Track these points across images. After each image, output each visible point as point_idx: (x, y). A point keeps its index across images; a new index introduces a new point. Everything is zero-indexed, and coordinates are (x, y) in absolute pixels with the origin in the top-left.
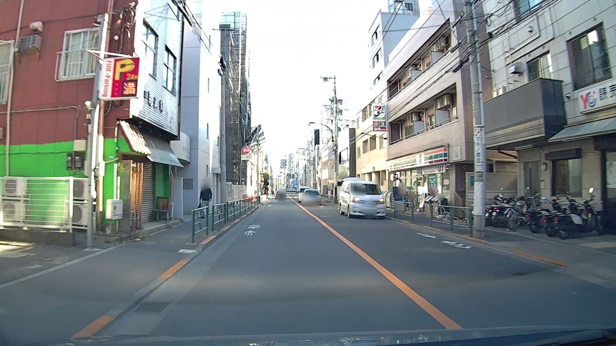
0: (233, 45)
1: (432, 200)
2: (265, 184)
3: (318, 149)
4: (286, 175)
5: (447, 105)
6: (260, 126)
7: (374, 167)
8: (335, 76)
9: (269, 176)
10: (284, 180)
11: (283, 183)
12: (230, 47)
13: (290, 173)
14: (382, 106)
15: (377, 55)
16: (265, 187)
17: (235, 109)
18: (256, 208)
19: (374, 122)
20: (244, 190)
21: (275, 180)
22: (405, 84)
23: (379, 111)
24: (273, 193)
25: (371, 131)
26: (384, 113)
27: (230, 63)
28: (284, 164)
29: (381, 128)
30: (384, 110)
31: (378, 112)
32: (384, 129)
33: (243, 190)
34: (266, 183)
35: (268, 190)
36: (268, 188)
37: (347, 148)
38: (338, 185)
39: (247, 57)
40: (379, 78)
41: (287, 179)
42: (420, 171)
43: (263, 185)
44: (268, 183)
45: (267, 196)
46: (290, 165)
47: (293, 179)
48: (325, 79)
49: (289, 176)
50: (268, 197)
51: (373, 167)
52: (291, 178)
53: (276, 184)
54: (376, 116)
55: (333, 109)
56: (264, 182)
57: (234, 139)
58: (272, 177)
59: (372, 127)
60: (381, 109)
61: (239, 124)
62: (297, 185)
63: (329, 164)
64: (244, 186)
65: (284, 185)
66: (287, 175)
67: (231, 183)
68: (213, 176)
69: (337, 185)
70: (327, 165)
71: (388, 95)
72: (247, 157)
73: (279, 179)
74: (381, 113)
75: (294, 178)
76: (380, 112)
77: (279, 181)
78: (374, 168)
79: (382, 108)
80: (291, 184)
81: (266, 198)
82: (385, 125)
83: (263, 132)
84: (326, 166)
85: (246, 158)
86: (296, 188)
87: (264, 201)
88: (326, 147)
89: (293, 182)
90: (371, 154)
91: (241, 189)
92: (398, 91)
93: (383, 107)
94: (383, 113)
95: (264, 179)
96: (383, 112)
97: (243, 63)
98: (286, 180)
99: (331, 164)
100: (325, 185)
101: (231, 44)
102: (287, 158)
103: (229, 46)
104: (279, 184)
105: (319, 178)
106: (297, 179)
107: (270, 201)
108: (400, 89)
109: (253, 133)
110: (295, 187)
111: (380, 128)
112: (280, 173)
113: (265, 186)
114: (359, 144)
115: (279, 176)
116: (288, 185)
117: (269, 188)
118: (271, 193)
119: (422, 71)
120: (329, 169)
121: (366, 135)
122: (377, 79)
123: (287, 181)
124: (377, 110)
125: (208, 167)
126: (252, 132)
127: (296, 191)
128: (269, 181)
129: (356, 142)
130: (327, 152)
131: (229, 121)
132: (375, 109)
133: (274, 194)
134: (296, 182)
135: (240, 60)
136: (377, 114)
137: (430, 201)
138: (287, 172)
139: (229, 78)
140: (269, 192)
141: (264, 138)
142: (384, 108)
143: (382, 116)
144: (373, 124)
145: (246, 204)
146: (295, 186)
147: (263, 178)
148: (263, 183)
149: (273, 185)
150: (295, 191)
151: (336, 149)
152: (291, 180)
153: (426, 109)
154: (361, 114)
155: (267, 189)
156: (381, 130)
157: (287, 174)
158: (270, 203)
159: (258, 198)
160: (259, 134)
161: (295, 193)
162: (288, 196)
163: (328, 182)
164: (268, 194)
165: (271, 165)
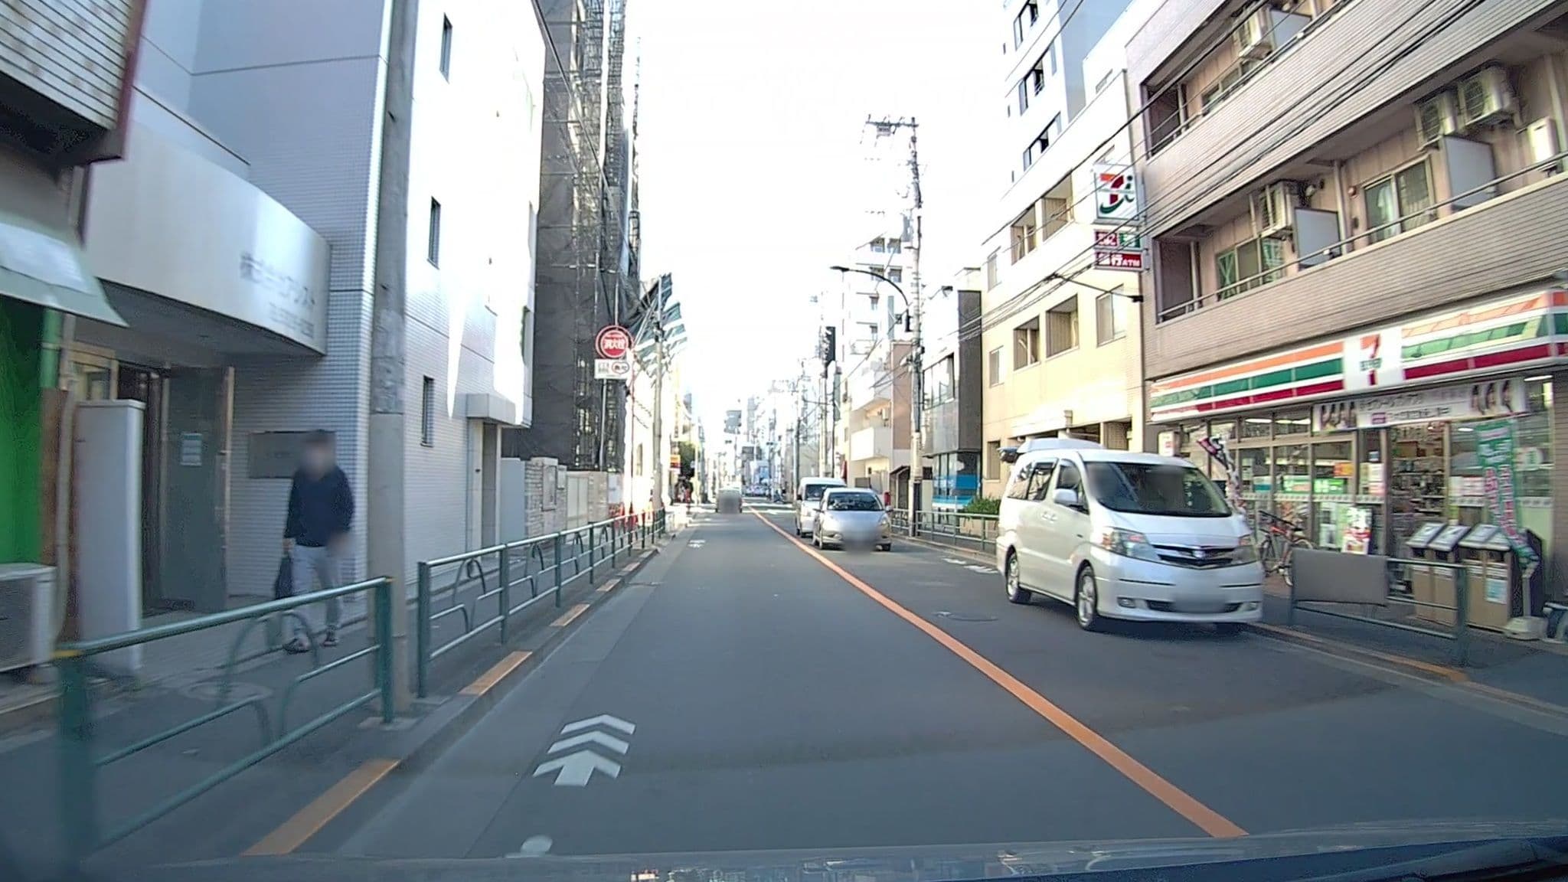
0: (583, 19)
1: (1463, 543)
2: (682, 471)
3: (838, 373)
4: (739, 450)
5: (1500, 112)
6: (667, 279)
7: (1071, 412)
8: (913, 119)
9: (694, 451)
10: (735, 463)
11: (731, 472)
12: (574, 28)
13: (750, 444)
14: (1126, 175)
15: (1037, 72)
16: (684, 481)
17: (585, 223)
18: (646, 555)
19: (1097, 233)
20: (614, 489)
21: (711, 464)
22: (1206, 98)
23: (1115, 191)
24: (705, 499)
25: (1089, 267)
26: (1135, 201)
27: (571, 76)
28: (734, 422)
29: (1125, 257)
30: (1133, 188)
31: (1114, 198)
32: (1136, 263)
33: (608, 489)
34: (687, 471)
35: (692, 490)
36: (691, 484)
37: (951, 357)
38: (925, 478)
39: (627, 59)
40: (1045, 144)
41: (744, 462)
42: (1345, 413)
43: (680, 476)
44: (693, 470)
45: (689, 507)
46: (750, 424)
47: (760, 462)
48: (884, 127)
49: (749, 453)
50: (692, 510)
51: (1066, 412)
52: (752, 459)
53: (714, 474)
54: (1104, 210)
55: (911, 223)
56: (682, 468)
57: (581, 320)
58: (703, 453)
59: (1092, 251)
60: (1123, 187)
61: (597, 270)
62: (770, 477)
63: (875, 413)
64: (613, 478)
65: (734, 477)
66: (743, 452)
67: (555, 462)
68: (468, 425)
69: (921, 475)
70: (867, 418)
71: (1146, 140)
72: (617, 367)
73: (722, 461)
74: (1121, 202)
75: (761, 459)
76: (1120, 199)
77: (722, 467)
78: (1069, 415)
79: (1126, 182)
80: (755, 474)
81: (685, 515)
82: (1138, 245)
83: (678, 305)
84: (865, 423)
85: (611, 372)
86: (767, 486)
87: (681, 525)
88: (867, 364)
89: (758, 470)
90: (1050, 368)
91: (603, 486)
92: (1179, 124)
93: (1130, 178)
94: (1131, 201)
95: (682, 458)
96: (1130, 197)
97: (615, 78)
98: (739, 463)
99: (881, 413)
100: (860, 476)
101: (579, 17)
102: (743, 408)
103: (571, 23)
104: (720, 474)
105: (842, 457)
106: (769, 461)
107: (696, 525)
108: (1187, 117)
109: (645, 298)
110: (766, 484)
111: (1119, 258)
112: (727, 442)
113: (684, 478)
114: (998, 339)
115: (720, 454)
116: (746, 479)
117: (694, 486)
118: (700, 499)
119: (1315, 19)
120: (875, 429)
121: (1069, 283)
122: (1038, 145)
123: (743, 466)
124: (1106, 190)
125: (437, 386)
126: (642, 295)
127: (767, 492)
128: (696, 465)
129: (983, 334)
130: (871, 379)
131: (566, 262)
132: (1100, 183)
133: (709, 502)
134: (767, 469)
135: (605, 67)
136: (1107, 204)
137: (1456, 547)
138: (743, 441)
139: (569, 125)
140: (696, 496)
141: (682, 328)
142: (1132, 182)
143: (1126, 211)
144: (1093, 241)
145: (617, 538)
146: (763, 481)
147: (679, 457)
148: (677, 471)
149: (707, 475)
150: (764, 495)
151: (918, 356)
152: (754, 465)
153: (1343, 163)
154: (1005, 239)
155: (690, 487)
156: (1125, 262)
157: (744, 448)
158: (697, 534)
159: (660, 515)
160: (665, 309)
161: (765, 499)
162: (747, 508)
163: (870, 470)
164: (692, 502)
165: (699, 421)
